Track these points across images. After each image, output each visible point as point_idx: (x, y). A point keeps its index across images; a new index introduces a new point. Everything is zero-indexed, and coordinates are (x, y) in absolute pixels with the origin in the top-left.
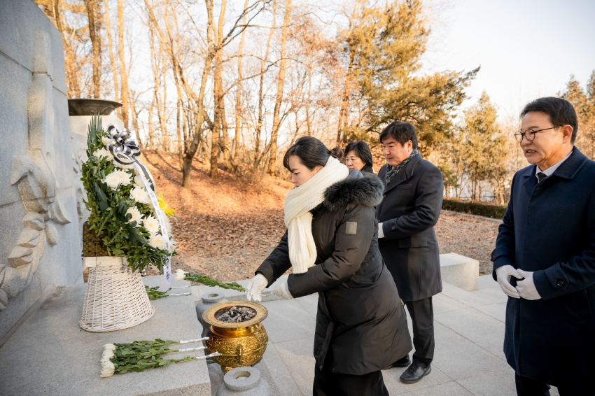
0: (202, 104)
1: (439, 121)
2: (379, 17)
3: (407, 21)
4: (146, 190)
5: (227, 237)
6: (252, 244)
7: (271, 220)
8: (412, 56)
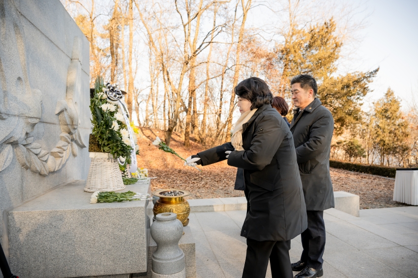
0: (180, 95)
1: (350, 108)
2: (304, 35)
3: (325, 37)
5: (190, 182)
6: (207, 186)
7: (223, 173)
8: (329, 62)
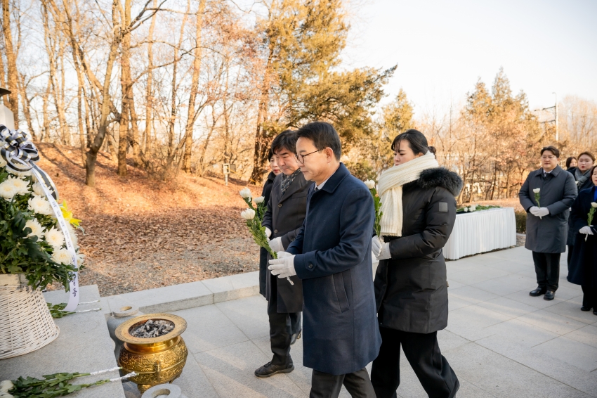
0: (107, 93)
1: (359, 117)
2: (299, 9)
3: (327, 14)
4: (47, 199)
5: (138, 240)
6: (167, 247)
7: (187, 220)
8: (332, 51)
